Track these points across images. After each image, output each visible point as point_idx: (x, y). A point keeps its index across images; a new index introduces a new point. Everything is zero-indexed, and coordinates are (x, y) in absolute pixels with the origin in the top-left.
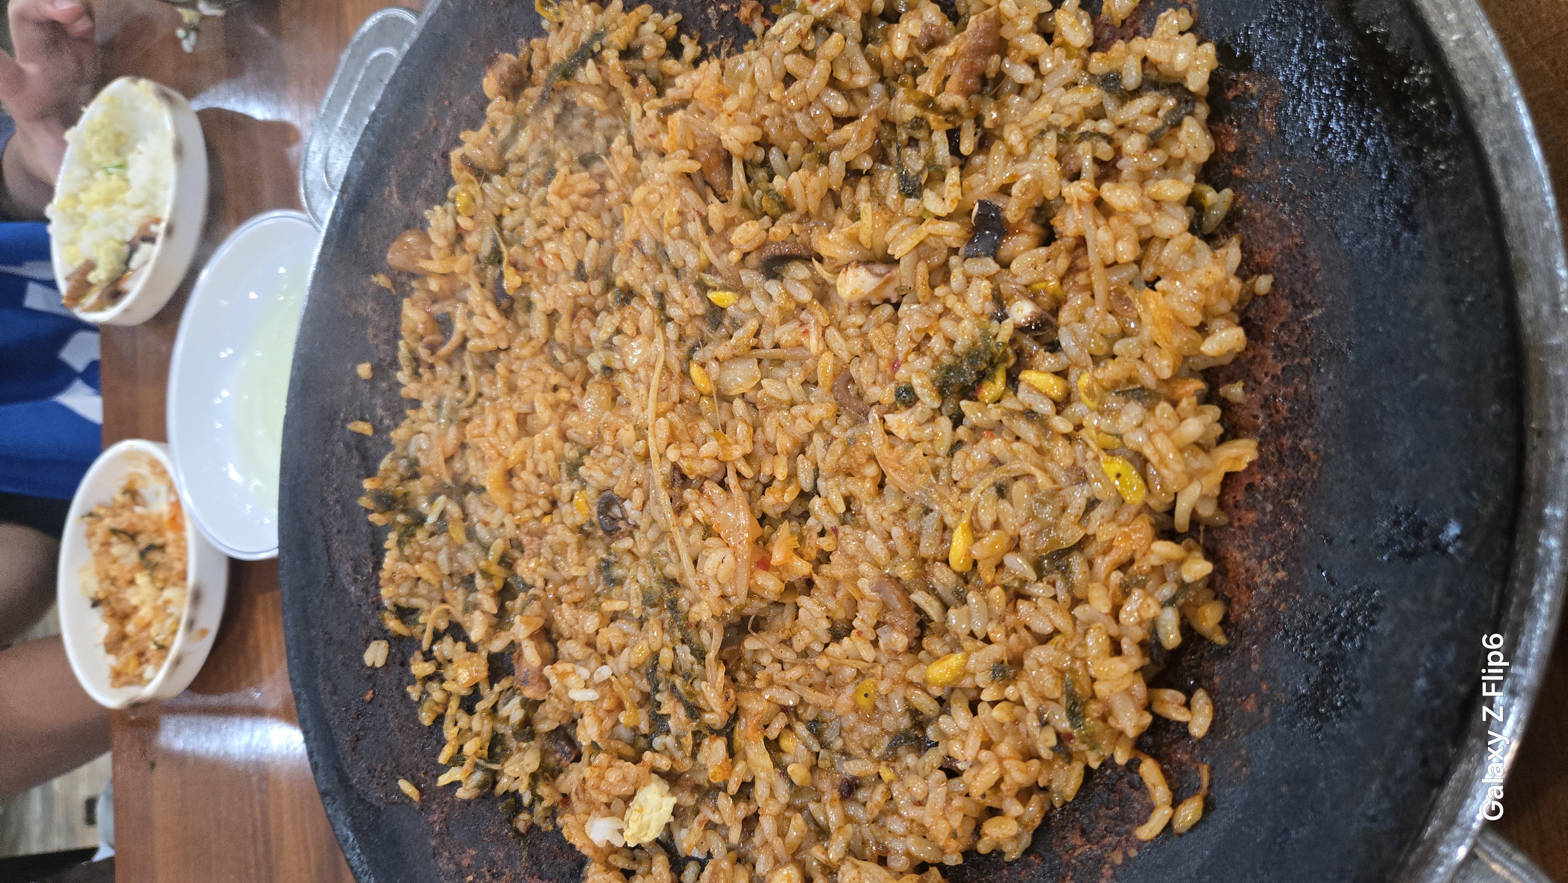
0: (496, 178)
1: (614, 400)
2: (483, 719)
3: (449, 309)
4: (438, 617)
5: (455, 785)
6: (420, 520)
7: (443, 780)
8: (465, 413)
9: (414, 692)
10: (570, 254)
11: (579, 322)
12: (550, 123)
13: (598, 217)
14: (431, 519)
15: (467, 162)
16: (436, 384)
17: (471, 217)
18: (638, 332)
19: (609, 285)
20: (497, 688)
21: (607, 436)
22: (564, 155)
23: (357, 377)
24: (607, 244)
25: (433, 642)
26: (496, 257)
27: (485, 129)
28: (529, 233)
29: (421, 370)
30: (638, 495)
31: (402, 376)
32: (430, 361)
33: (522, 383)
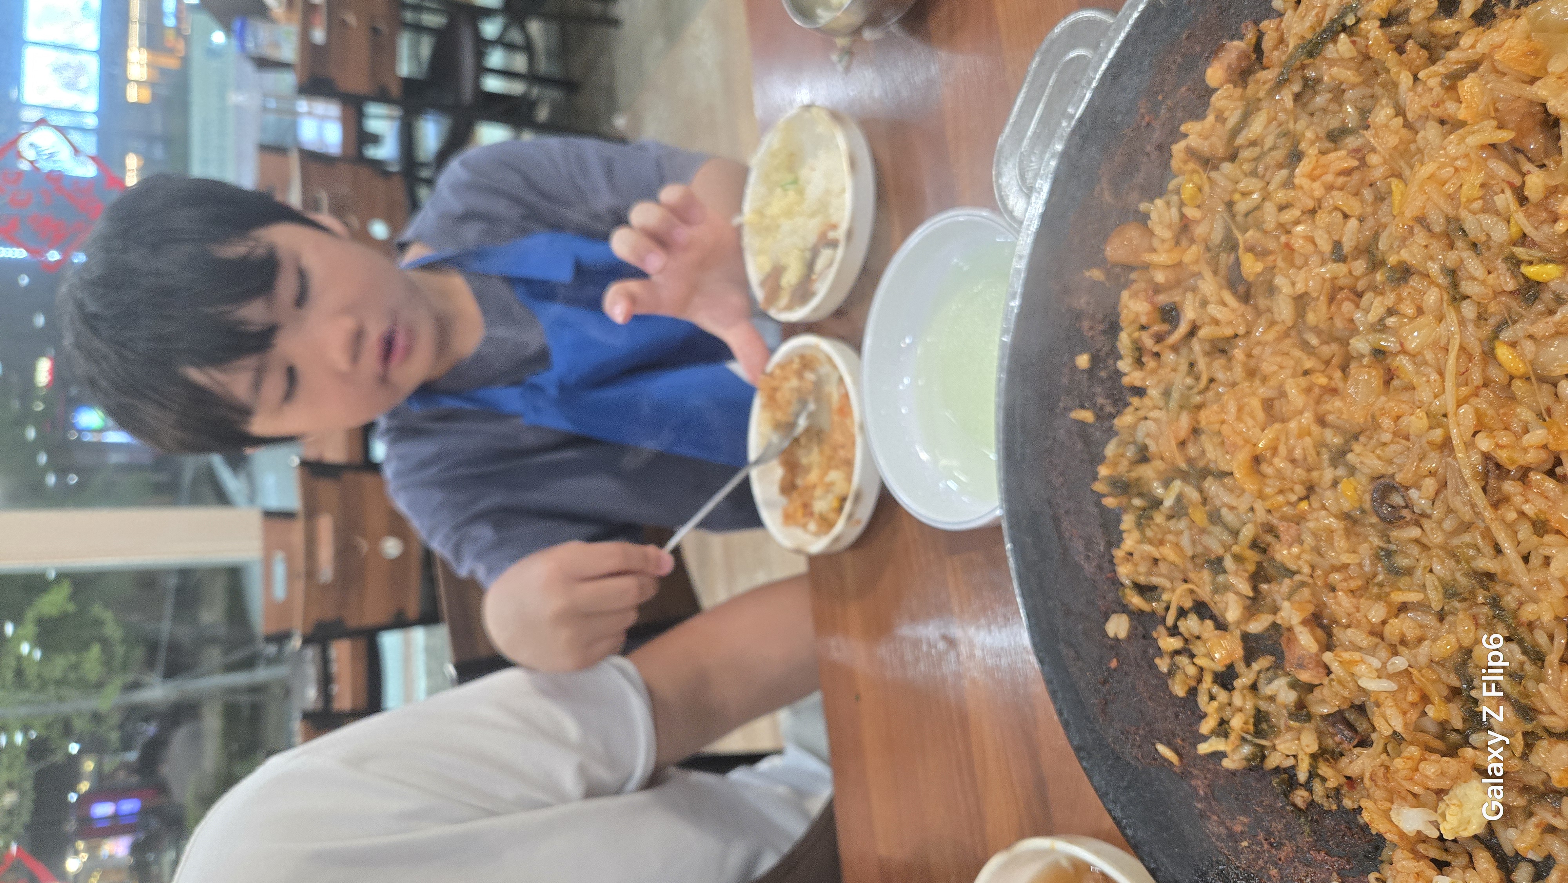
0: (1227, 167)
1: (1387, 383)
2: (1244, 697)
3: (1177, 299)
4: (1181, 596)
5: (1219, 756)
6: (1157, 503)
7: (1204, 748)
8: (1198, 399)
9: (1163, 665)
10: (1326, 236)
11: (1339, 306)
12: (1289, 102)
13: (1357, 194)
14: (1168, 502)
15: (1192, 154)
16: (1162, 372)
17: (1199, 207)
18: (1420, 311)
19: (1376, 264)
20: (1256, 666)
21: (1386, 422)
22: (1309, 135)
23: (1074, 368)
24: (1370, 222)
25: (1178, 619)
26: (1230, 244)
27: (1211, 118)
28: (1270, 216)
29: (1144, 359)
30: (1430, 484)
31: (1124, 365)
32: (1156, 349)
33: (1267, 367)
